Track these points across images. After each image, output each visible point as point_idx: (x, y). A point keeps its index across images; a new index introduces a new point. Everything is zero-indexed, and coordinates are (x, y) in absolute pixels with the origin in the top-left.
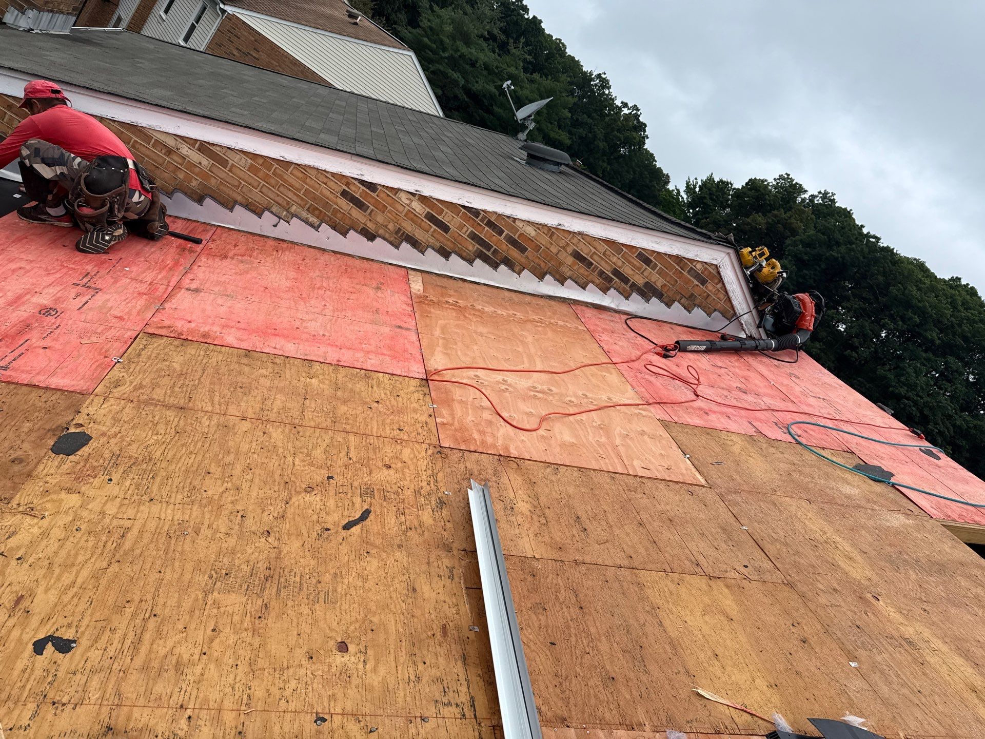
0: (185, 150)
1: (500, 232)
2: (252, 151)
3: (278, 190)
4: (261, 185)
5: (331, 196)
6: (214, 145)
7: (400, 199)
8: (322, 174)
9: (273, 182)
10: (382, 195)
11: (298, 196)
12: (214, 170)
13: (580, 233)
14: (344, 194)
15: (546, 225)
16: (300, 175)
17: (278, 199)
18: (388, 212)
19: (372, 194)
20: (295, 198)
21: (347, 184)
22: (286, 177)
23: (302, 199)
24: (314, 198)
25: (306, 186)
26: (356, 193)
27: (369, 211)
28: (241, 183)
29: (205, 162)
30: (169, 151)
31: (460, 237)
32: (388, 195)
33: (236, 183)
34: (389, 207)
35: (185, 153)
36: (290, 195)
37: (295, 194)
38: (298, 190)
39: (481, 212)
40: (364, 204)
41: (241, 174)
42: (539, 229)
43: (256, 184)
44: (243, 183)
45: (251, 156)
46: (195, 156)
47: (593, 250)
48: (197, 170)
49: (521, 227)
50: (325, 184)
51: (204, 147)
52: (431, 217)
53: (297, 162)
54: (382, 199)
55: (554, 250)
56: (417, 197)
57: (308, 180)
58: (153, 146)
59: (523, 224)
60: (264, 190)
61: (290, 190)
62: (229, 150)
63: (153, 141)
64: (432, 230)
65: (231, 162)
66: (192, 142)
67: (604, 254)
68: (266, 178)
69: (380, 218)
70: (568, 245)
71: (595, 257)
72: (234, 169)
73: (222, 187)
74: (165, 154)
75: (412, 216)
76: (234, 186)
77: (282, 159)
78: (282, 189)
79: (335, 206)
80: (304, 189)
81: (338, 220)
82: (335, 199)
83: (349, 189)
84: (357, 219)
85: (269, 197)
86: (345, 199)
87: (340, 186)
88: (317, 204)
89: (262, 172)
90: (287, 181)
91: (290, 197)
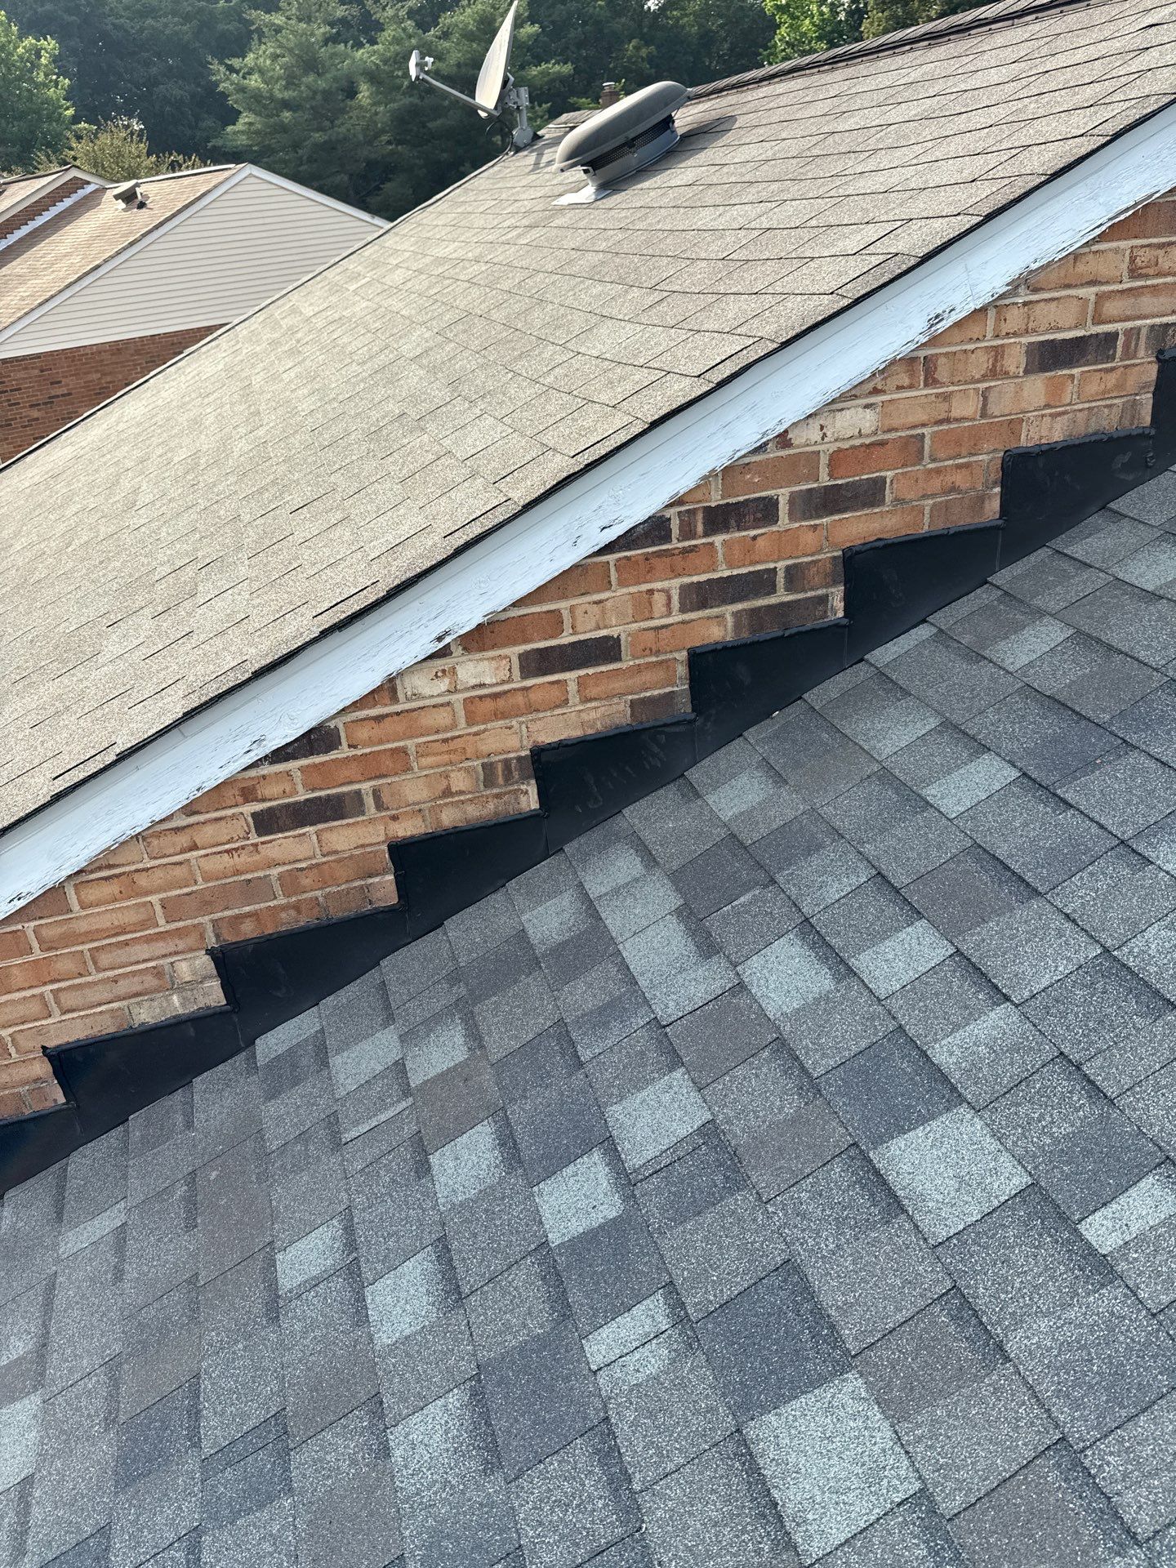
1: (767, 511)
3: (99, 970)
4: (50, 998)
5: (241, 860)
7: (417, 696)
8: (158, 835)
9: (67, 965)
10: (363, 733)
11: (161, 936)
13: (1015, 285)
14: (266, 823)
15: (893, 362)
16: (112, 888)
17: (123, 987)
18: (419, 755)
19: (333, 755)
20: (161, 947)
21: (248, 795)
22: (83, 926)
23: (179, 933)
24: (205, 903)
25: (154, 899)
26: (295, 792)
27: (369, 801)
31: (664, 633)
32: (379, 719)
34: (410, 744)
36: (142, 951)
37: (149, 940)
38: (143, 925)
39: (668, 514)
40: (340, 798)
42: (876, 391)
43: (35, 1008)
47: (1089, 292)
49: (816, 436)
50: (194, 847)
52: (539, 663)
53: (68, 871)
54: (370, 742)
55: (966, 407)
56: (457, 651)
57: (143, 882)
59: (815, 424)
60: (69, 1000)
61: (126, 943)
64: (572, 687)
67: (1134, 273)
68: (41, 973)
69: (413, 789)
70: (998, 352)
71: (1111, 308)
75: (489, 705)
77: (22, 903)
78: (105, 959)
79: (274, 872)
80: (158, 908)
81: (318, 893)
82: (257, 857)
83: (264, 800)
84: (363, 846)
85: (100, 1005)
86: (281, 831)
87: (233, 817)
88: (227, 908)
89: (15, 971)
90: (97, 931)
91: (146, 956)
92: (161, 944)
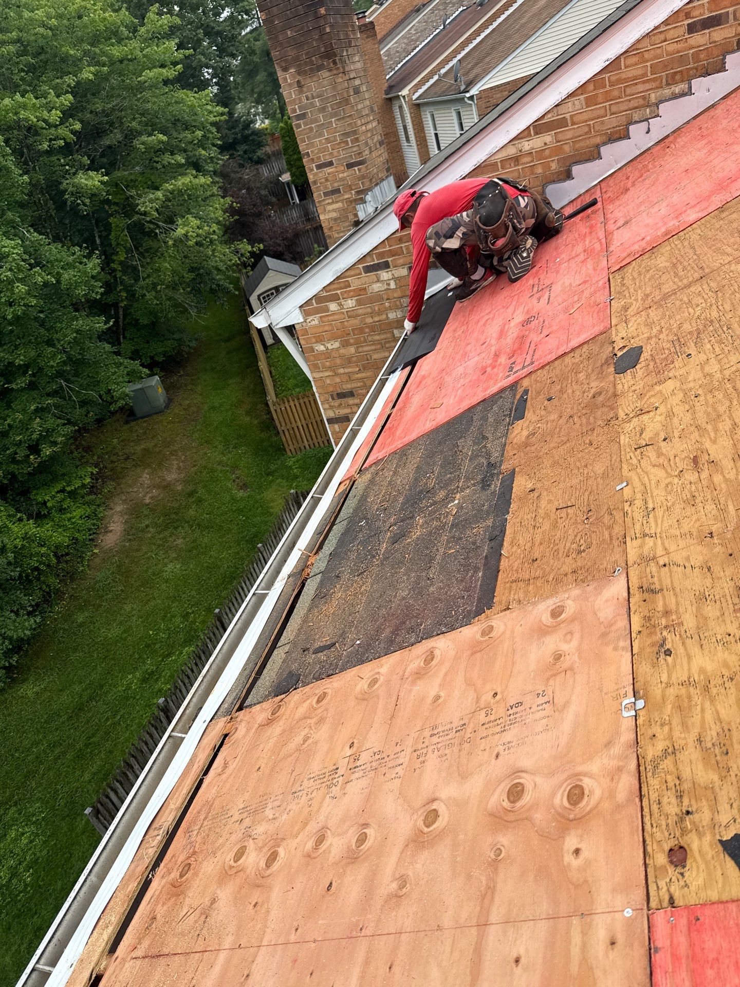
0: (526, 145)
2: (577, 85)
3: (626, 96)
4: (608, 107)
5: (680, 46)
6: (543, 116)
8: (654, 35)
9: (616, 93)
11: (648, 81)
12: (560, 137)
14: (691, 29)
16: (635, 59)
17: (633, 104)
20: (648, 86)
21: (688, 16)
22: (624, 76)
23: (654, 80)
24: (665, 66)
25: (648, 64)
26: (704, 14)
27: (731, 17)
28: (590, 125)
29: (548, 138)
30: (516, 159)
33: (586, 129)
35: (529, 147)
36: (641, 88)
37: (644, 82)
38: (645, 75)
40: (720, 15)
41: (585, 117)
43: (602, 112)
44: (591, 123)
45: (580, 92)
46: (536, 143)
48: (547, 152)
50: (665, 40)
51: (538, 127)
53: (623, 50)
57: (646, 56)
58: (503, 168)
60: (614, 109)
61: (636, 84)
62: (558, 107)
63: (499, 164)
65: (568, 116)
66: (526, 133)
68: (608, 97)
72: (575, 119)
73: (577, 146)
74: (515, 166)
76: (586, 133)
77: (608, 63)
78: (628, 91)
79: (691, 51)
80: (649, 68)
81: (705, 62)
82: (686, 44)
83: (693, 18)
84: (725, 38)
85: (623, 111)
86: (696, 32)
87: (681, 26)
88: (672, 69)
89: (600, 95)
90: (628, 78)
91: (641, 90)
92: (647, 85)
